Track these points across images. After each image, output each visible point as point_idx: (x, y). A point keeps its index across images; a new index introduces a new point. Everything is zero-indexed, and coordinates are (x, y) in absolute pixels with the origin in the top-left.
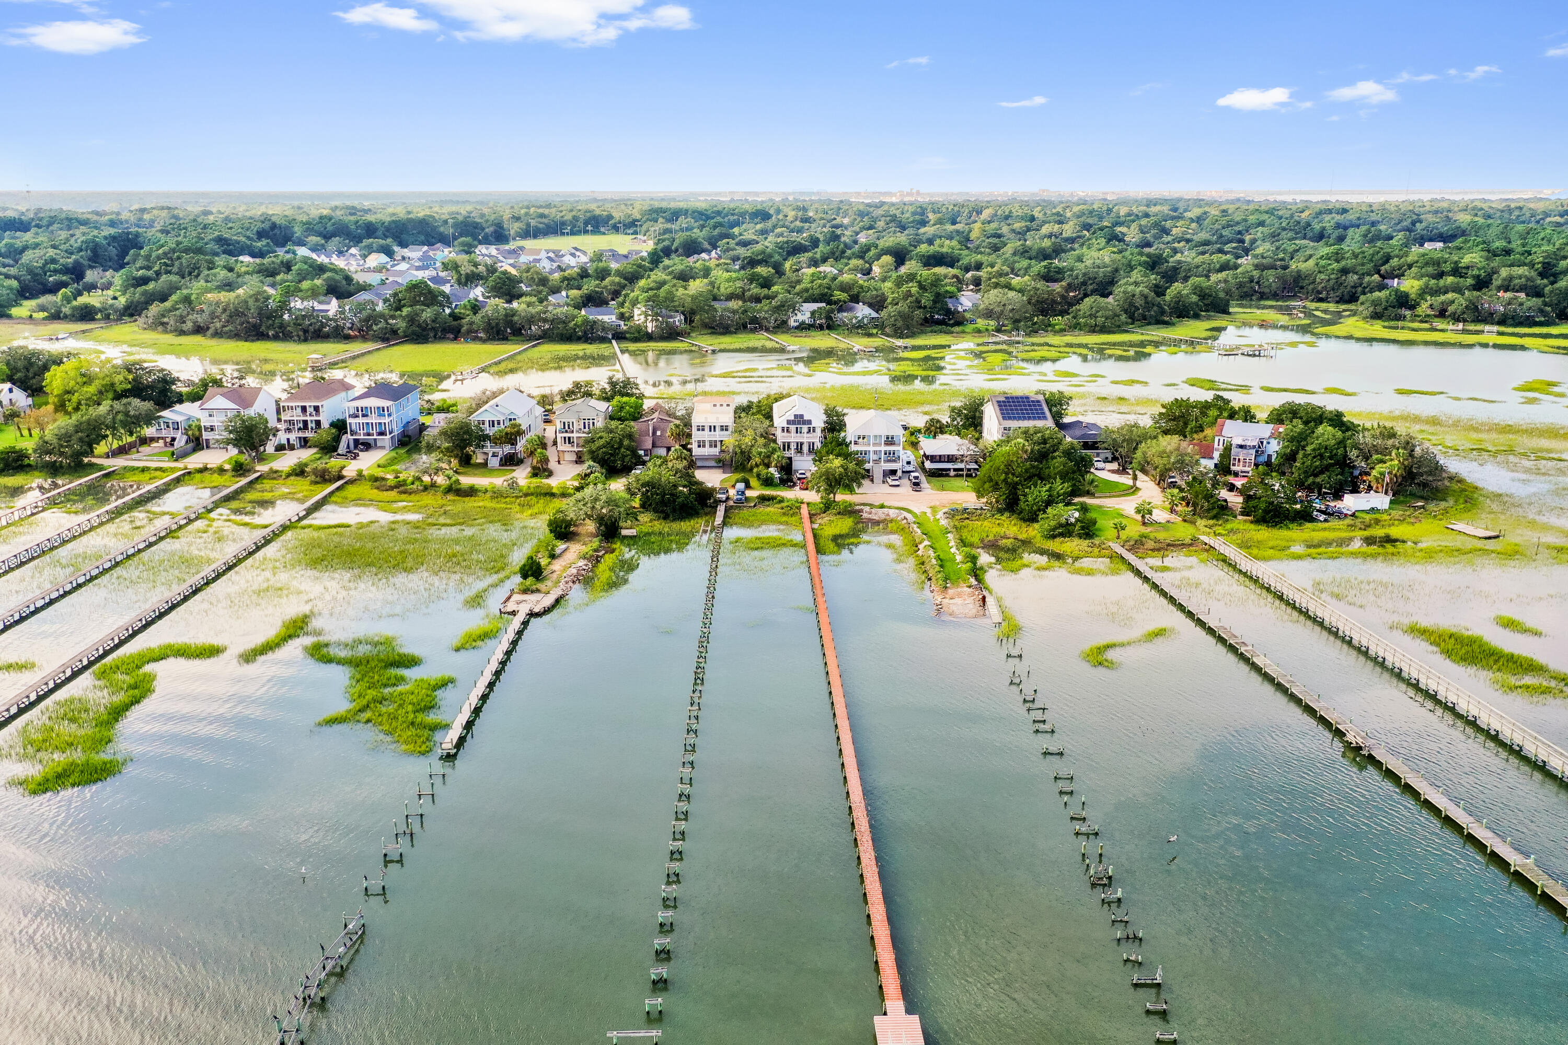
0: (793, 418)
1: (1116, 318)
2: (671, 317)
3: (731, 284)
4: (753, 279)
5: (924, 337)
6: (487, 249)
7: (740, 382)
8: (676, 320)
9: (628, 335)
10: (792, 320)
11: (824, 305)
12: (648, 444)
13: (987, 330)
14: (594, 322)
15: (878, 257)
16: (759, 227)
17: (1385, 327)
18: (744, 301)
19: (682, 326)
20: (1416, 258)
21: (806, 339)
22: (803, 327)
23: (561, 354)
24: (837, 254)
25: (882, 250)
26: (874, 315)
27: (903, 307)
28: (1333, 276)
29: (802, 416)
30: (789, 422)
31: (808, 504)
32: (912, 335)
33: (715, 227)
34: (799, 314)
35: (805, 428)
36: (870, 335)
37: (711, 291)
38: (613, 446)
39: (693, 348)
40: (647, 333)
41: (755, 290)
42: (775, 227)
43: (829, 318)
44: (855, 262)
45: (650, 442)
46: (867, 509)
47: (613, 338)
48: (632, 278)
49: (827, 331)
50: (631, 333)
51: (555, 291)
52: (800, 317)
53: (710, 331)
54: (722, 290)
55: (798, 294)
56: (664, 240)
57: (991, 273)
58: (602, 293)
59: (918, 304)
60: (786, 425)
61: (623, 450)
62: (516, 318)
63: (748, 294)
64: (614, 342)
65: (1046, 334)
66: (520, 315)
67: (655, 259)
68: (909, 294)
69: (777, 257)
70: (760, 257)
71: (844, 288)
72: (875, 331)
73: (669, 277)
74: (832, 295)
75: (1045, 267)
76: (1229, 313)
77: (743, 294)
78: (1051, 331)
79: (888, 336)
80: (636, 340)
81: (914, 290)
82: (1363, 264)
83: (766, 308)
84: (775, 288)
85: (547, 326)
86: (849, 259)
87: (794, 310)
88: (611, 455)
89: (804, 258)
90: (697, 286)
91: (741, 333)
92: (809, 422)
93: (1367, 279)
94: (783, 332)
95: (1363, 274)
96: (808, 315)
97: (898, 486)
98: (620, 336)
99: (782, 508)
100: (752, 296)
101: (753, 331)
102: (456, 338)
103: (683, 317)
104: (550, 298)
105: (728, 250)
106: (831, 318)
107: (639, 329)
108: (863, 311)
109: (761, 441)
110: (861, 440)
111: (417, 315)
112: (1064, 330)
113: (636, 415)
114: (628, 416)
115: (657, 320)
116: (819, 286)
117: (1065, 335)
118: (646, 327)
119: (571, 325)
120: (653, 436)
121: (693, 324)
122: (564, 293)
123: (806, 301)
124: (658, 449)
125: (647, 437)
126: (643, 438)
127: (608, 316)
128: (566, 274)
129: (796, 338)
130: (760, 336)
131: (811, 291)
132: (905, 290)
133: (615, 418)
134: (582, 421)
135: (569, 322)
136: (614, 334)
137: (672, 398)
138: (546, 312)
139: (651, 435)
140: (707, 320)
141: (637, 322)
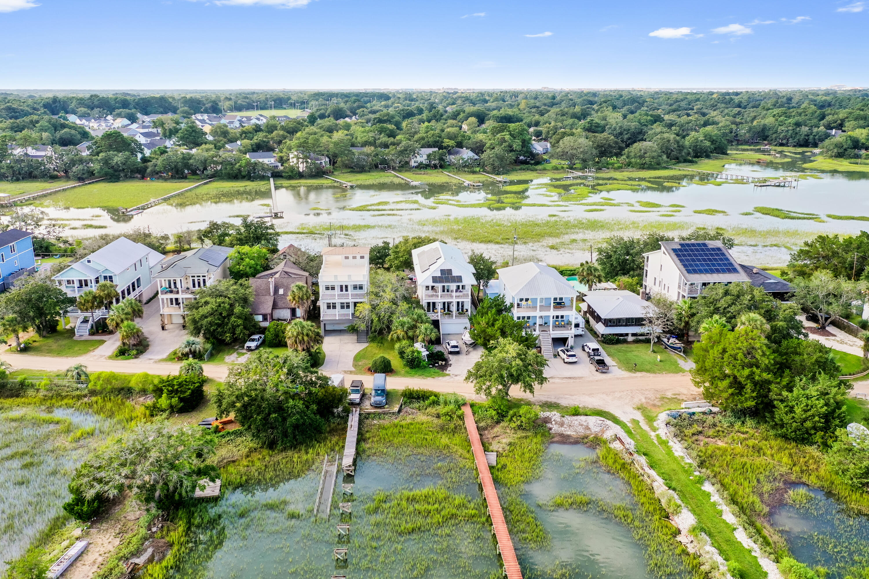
0: (439, 274)
1: (660, 158)
2: (318, 159)
3: (365, 134)
4: (381, 131)
5: (515, 173)
6: (202, 116)
8: (323, 161)
9: (284, 174)
10: (413, 161)
11: (436, 149)
12: (267, 308)
13: (563, 168)
14: (256, 163)
15: (466, 118)
16: (383, 103)
17: (851, 163)
18: (376, 147)
19: (328, 166)
20: (846, 115)
21: (425, 176)
22: (421, 167)
23: (225, 190)
24: (438, 117)
25: (468, 114)
26: (476, 157)
27: (498, 150)
28: (790, 128)
29: (450, 271)
30: (435, 279)
31: (472, 406)
32: (506, 172)
33: (355, 102)
34: (418, 157)
35: (453, 286)
36: (474, 172)
37: (350, 140)
38: (221, 314)
39: (336, 184)
40: (299, 172)
41: (384, 138)
42: (393, 103)
43: (441, 159)
44: (450, 122)
45: (271, 304)
46: (555, 415)
47: (272, 177)
48: (292, 132)
49: (441, 170)
50: (286, 172)
51: (232, 141)
52: (419, 159)
53: (349, 170)
54: (359, 138)
55: (417, 141)
56: (320, 110)
57: (549, 128)
58: (268, 142)
59: (511, 149)
60: (431, 284)
61: (233, 319)
62: (191, 161)
63: (378, 142)
64: (272, 180)
65: (608, 171)
66: (195, 159)
67: (312, 120)
68: (503, 140)
69: (397, 118)
70: (385, 118)
71: (451, 137)
72: (478, 169)
73: (319, 130)
74: (442, 142)
75: (589, 123)
76: (727, 154)
77: (375, 142)
78: (612, 168)
79: (488, 173)
80: (290, 178)
81: (508, 137)
82: (810, 120)
83: (393, 152)
84: (398, 137)
85: (219, 168)
86: (446, 120)
87: (415, 153)
88: (219, 325)
89: (415, 119)
90: (338, 136)
91: (374, 172)
92: (459, 279)
93: (815, 130)
94: (406, 171)
95: (812, 126)
96: (425, 157)
97: (575, 363)
98: (277, 175)
99: (438, 416)
100: (381, 143)
101: (384, 170)
102: (143, 178)
103: (327, 160)
104: (227, 146)
105: (363, 115)
106: (443, 160)
107: (292, 169)
108: (467, 154)
109: (404, 306)
110: (524, 303)
111: (110, 159)
112: (621, 168)
113: (258, 267)
114: (248, 269)
115: (307, 162)
116: (433, 135)
117: (623, 171)
118: (298, 167)
119: (237, 166)
120: (274, 295)
121: (336, 165)
122: (239, 142)
123: (423, 147)
124: (281, 311)
125: (267, 297)
126: (263, 299)
127: (269, 159)
128: (244, 129)
129: (417, 176)
130: (388, 174)
131: (426, 139)
132: (500, 137)
133: (233, 272)
134: (191, 279)
135: (236, 164)
136: (272, 174)
137: (312, 233)
138: (220, 157)
139: (272, 294)
140: (347, 162)
141: (291, 164)
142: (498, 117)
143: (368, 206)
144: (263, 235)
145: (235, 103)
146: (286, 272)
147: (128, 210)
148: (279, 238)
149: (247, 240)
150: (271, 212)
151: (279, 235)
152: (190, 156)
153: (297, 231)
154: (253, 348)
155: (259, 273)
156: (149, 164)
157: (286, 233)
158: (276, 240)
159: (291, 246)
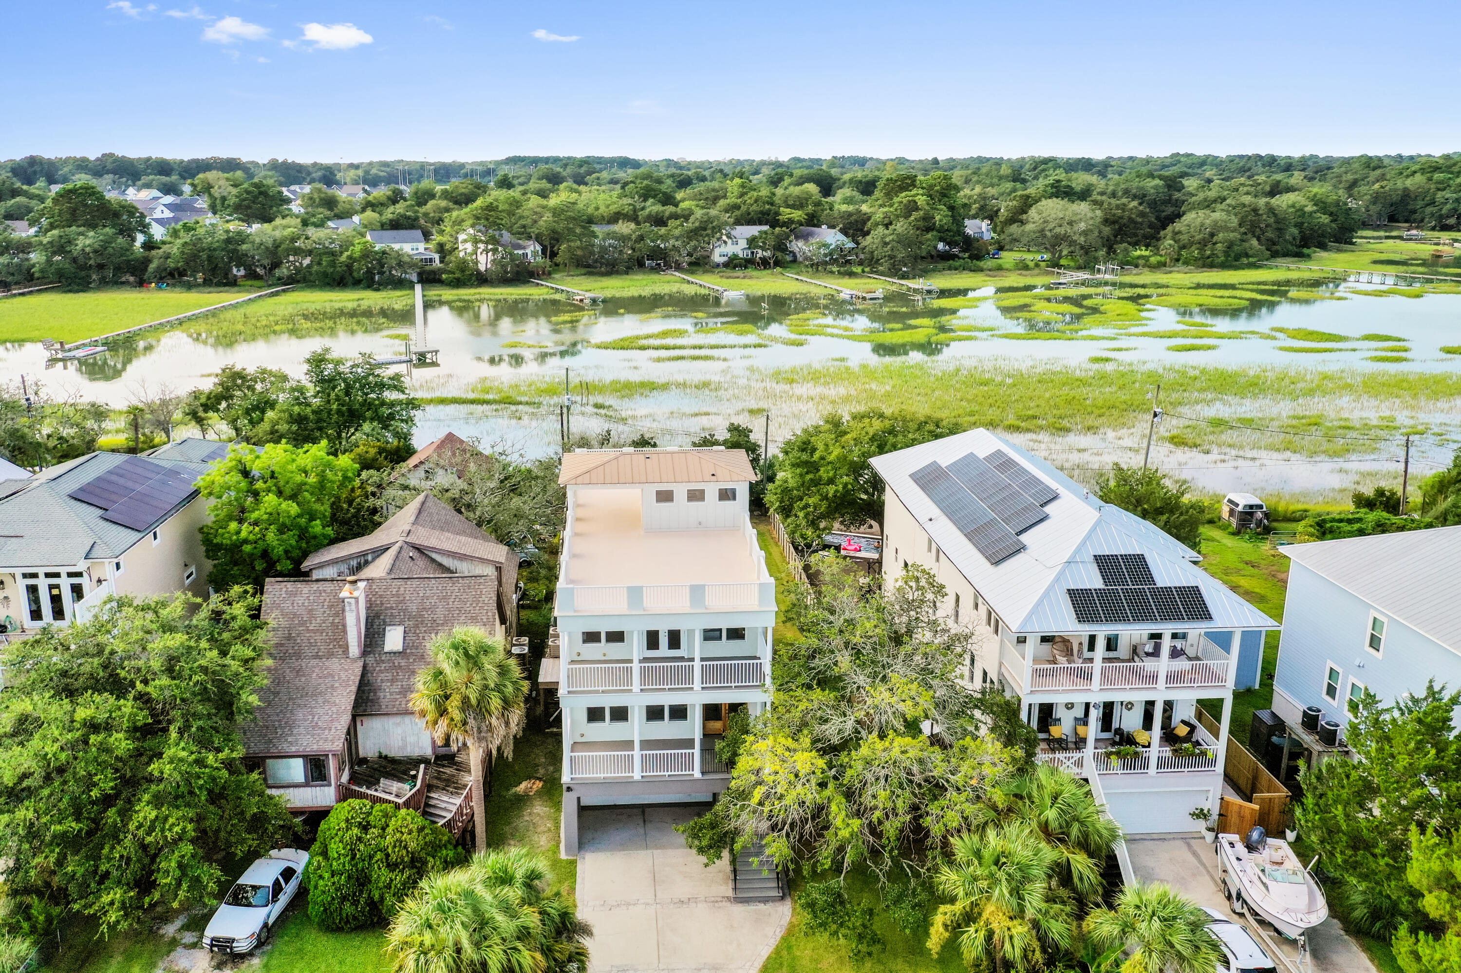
1: (1243, 245)
2: (518, 246)
3: (614, 200)
4: (646, 195)
7: (659, 360)
8: (529, 251)
9: (444, 276)
10: (717, 252)
11: (766, 228)
12: (329, 721)
13: (1037, 265)
14: (384, 253)
18: (638, 223)
19: (539, 259)
21: (747, 282)
22: (733, 264)
23: (312, 308)
26: (852, 243)
27: (901, 227)
30: (1085, 605)
32: (924, 273)
34: (729, 243)
37: (585, 210)
38: (86, 784)
39: (557, 297)
40: (479, 272)
41: (653, 207)
43: (776, 248)
45: (347, 693)
47: (419, 281)
48: (461, 200)
49: (779, 269)
50: (450, 272)
51: (343, 215)
52: (730, 248)
53: (583, 271)
54: (600, 209)
55: (724, 212)
59: (928, 224)
62: (244, 247)
63: (642, 214)
64: (418, 288)
66: (253, 242)
67: (504, 185)
68: (912, 207)
71: (792, 204)
72: (860, 268)
74: (777, 214)
76: (1353, 244)
77: (636, 214)
78: (1144, 266)
79: (884, 274)
80: (457, 284)
81: (921, 200)
83: (677, 232)
84: (685, 204)
85: (305, 262)
87: (721, 236)
91: (635, 273)
92: (1193, 602)
94: (707, 271)
96: (743, 244)
98: (429, 278)
100: (649, 216)
101: (656, 269)
102: (141, 284)
103: (539, 248)
104: (329, 223)
106: (781, 249)
107: (463, 266)
108: (831, 238)
111: (70, 242)
112: (1164, 265)
113: (317, 527)
114: (271, 536)
115: (495, 251)
116: (756, 201)
117: (1170, 272)
118: (476, 262)
119: (343, 258)
120: (365, 653)
121: (558, 259)
122: (356, 219)
123: (738, 222)
124: (390, 723)
125: (334, 664)
126: (314, 670)
127: (415, 245)
128: (370, 198)
129: (731, 281)
130: (668, 278)
131: (744, 208)
132: (905, 201)
133: (219, 547)
134: (22, 584)
135: (341, 253)
136: (420, 275)
137: (509, 401)
138: (307, 238)
139: (354, 650)
140: (579, 253)
141: (462, 254)
142: (860, 182)
143: (638, 338)
144: (368, 405)
145: (367, 172)
146: (419, 549)
147: (67, 347)
148: (417, 414)
149: (320, 420)
150: (408, 351)
151: (416, 407)
152: (241, 238)
153: (471, 396)
154: (242, 946)
155: (319, 547)
156: (154, 252)
157: (443, 401)
158: (409, 420)
159: (450, 438)
